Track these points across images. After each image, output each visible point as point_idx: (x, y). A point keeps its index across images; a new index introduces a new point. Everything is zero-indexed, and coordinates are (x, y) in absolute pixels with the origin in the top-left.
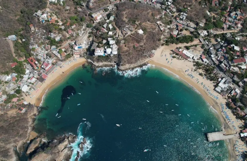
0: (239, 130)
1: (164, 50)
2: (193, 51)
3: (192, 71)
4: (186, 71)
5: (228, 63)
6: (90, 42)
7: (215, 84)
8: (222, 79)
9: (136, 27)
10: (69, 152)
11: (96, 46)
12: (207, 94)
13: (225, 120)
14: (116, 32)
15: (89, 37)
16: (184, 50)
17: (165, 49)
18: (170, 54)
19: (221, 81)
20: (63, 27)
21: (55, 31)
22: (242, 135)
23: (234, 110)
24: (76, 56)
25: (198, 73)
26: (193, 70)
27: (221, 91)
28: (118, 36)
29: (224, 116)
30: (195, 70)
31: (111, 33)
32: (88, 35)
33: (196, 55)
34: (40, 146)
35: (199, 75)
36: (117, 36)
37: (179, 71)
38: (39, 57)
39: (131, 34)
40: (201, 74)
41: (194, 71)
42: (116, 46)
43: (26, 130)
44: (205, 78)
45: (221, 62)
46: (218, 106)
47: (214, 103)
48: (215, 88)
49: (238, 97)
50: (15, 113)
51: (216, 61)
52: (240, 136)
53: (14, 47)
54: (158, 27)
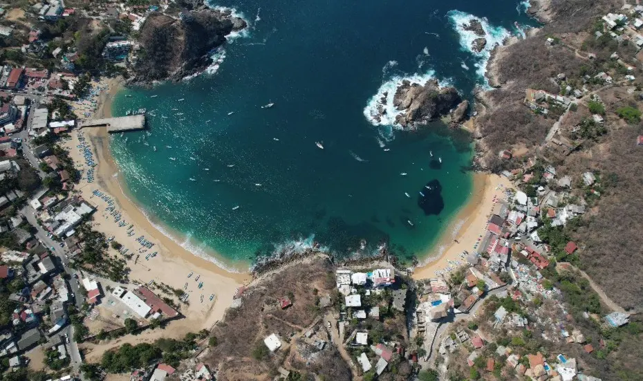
0: (74, 134)
1: (202, 317)
2: (118, 317)
3: (138, 256)
4: (155, 255)
5: (26, 273)
6: (413, 326)
7: (87, 223)
8: (64, 235)
9: (288, 358)
10: (400, 100)
11: (395, 300)
12: (118, 201)
13: (95, 150)
14: (345, 338)
15: (420, 341)
16: (144, 316)
17: (199, 321)
18: (188, 304)
19: (69, 230)
20: (501, 350)
21: (518, 333)
22: (72, 123)
23: (65, 165)
24: (438, 283)
25: (123, 249)
26: (134, 258)
27: (79, 205)
28: (338, 327)
29: (94, 156)
30: (129, 257)
31: (362, 338)
32: (426, 346)
33: (114, 304)
34: (451, 111)
35: (122, 245)
36: (342, 325)
37: (172, 256)
38: (525, 268)
39: (300, 331)
40: (117, 246)
41: (132, 255)
42: (341, 290)
43: (483, 129)
44: (108, 237)
45: (47, 279)
46: (99, 178)
47: (108, 183)
48: (92, 212)
49: (42, 193)
50: (515, 150)
51: (60, 284)
52: (76, 123)
53: (597, 294)
54: (215, 376)
